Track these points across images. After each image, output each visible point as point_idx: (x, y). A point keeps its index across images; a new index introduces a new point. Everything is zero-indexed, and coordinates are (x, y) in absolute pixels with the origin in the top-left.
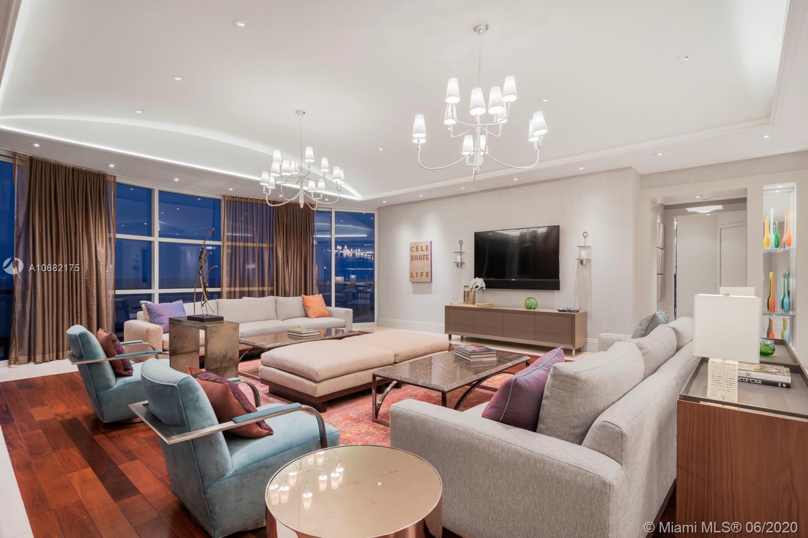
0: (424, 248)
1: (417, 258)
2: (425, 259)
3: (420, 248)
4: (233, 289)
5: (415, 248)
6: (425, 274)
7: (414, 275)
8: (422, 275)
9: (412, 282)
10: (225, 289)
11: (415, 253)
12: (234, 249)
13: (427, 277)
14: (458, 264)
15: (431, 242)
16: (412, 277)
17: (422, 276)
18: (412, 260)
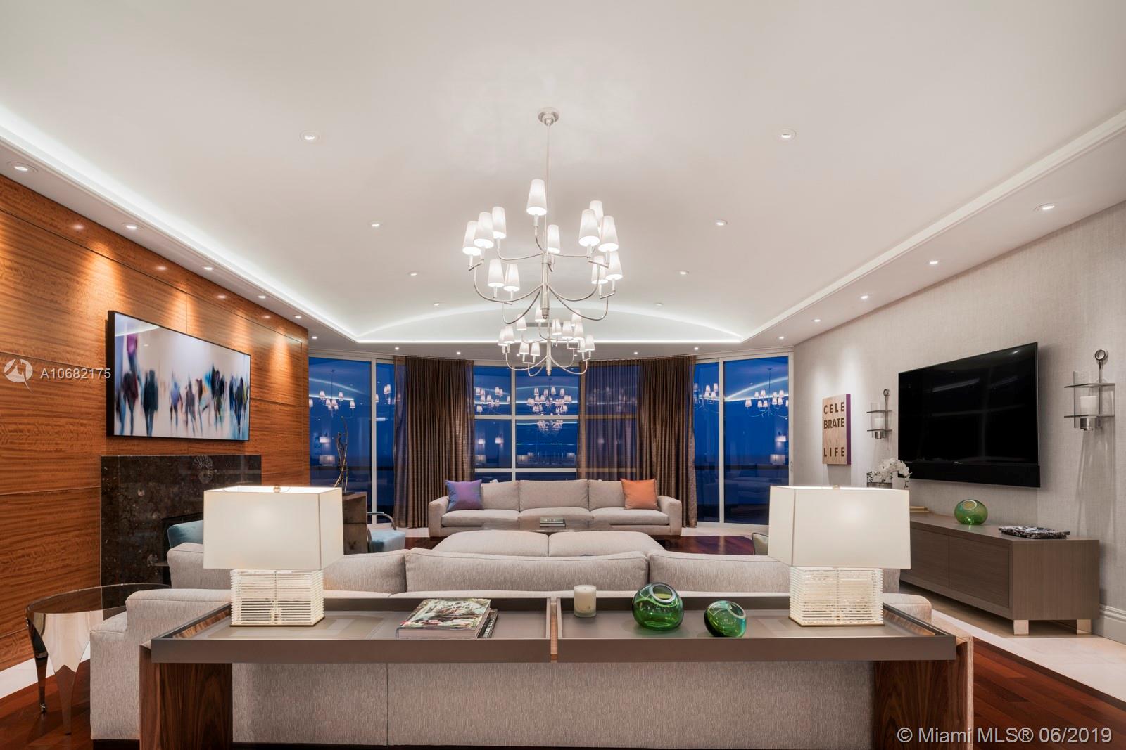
0: (839, 408)
1: (830, 425)
2: (840, 425)
3: (834, 407)
4: (591, 470)
5: (829, 406)
6: (839, 450)
7: (828, 453)
8: (836, 452)
9: (828, 465)
10: (583, 470)
11: (830, 417)
12: (590, 422)
13: (843, 455)
14: (876, 433)
15: (848, 397)
16: (825, 456)
17: (837, 454)
18: (825, 428)
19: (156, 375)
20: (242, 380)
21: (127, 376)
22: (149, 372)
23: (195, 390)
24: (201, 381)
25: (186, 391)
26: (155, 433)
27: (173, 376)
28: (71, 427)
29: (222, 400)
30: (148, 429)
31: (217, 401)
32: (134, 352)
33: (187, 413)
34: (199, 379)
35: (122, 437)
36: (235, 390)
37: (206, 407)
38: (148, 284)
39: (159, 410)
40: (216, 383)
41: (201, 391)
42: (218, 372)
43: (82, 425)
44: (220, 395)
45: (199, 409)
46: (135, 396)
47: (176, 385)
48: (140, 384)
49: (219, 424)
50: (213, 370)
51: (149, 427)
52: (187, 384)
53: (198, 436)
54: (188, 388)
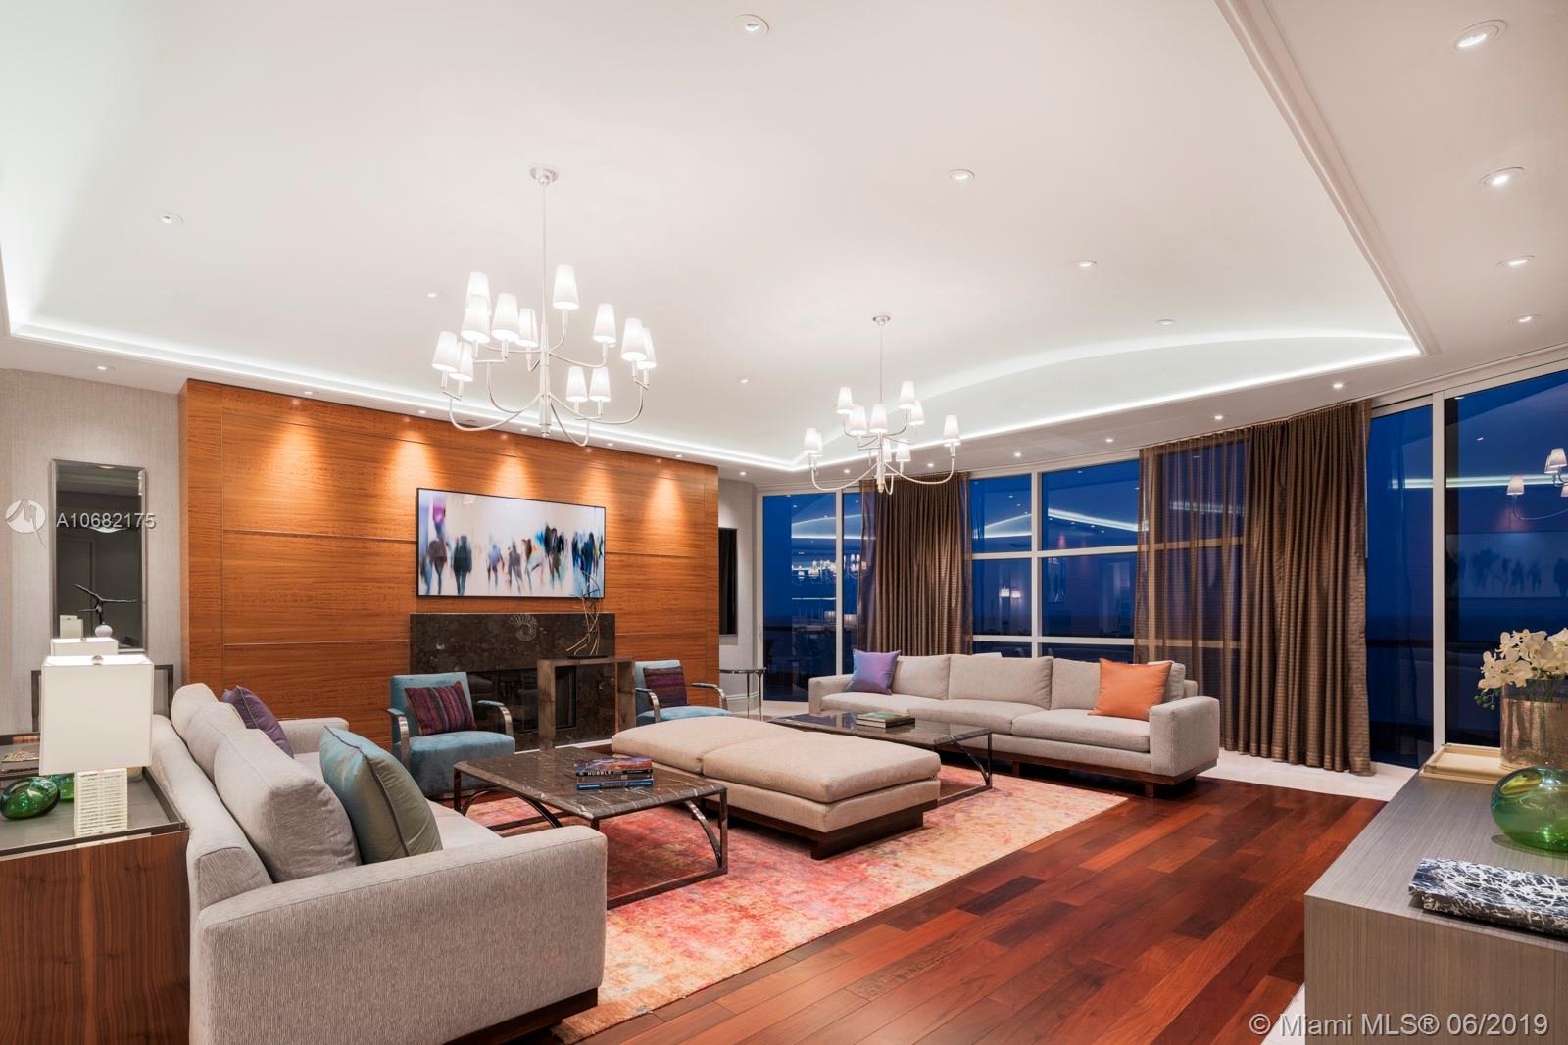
10: (1150, 642)
19: (469, 540)
20: (591, 536)
21: (433, 543)
22: (459, 537)
23: (521, 550)
24: (529, 541)
25: (508, 552)
26: (467, 593)
27: (491, 539)
28: (378, 590)
29: (561, 557)
30: (459, 589)
31: (553, 559)
32: (442, 521)
33: (510, 573)
34: (527, 539)
35: (428, 597)
36: (580, 546)
37: (538, 566)
38: (466, 457)
39: (473, 571)
40: (552, 542)
41: (529, 551)
42: (554, 530)
43: (389, 588)
44: (559, 551)
45: (527, 568)
46: (443, 560)
47: (494, 547)
48: (450, 549)
49: (556, 581)
50: (547, 529)
51: (460, 587)
52: (510, 545)
53: (525, 594)
54: (511, 549)
